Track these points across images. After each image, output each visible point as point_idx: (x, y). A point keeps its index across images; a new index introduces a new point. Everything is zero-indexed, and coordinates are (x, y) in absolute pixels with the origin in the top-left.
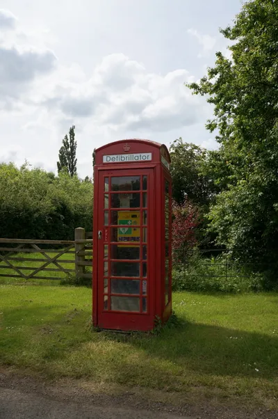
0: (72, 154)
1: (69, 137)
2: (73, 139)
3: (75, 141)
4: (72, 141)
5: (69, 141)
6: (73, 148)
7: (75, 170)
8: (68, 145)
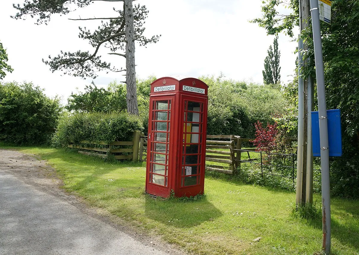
0: (276, 63)
1: (273, 48)
2: (277, 49)
3: (278, 50)
4: (276, 51)
5: (273, 51)
6: (277, 57)
7: (279, 78)
8: (273, 55)
